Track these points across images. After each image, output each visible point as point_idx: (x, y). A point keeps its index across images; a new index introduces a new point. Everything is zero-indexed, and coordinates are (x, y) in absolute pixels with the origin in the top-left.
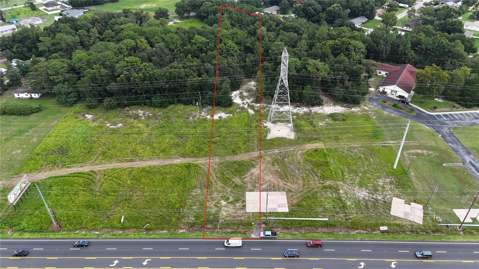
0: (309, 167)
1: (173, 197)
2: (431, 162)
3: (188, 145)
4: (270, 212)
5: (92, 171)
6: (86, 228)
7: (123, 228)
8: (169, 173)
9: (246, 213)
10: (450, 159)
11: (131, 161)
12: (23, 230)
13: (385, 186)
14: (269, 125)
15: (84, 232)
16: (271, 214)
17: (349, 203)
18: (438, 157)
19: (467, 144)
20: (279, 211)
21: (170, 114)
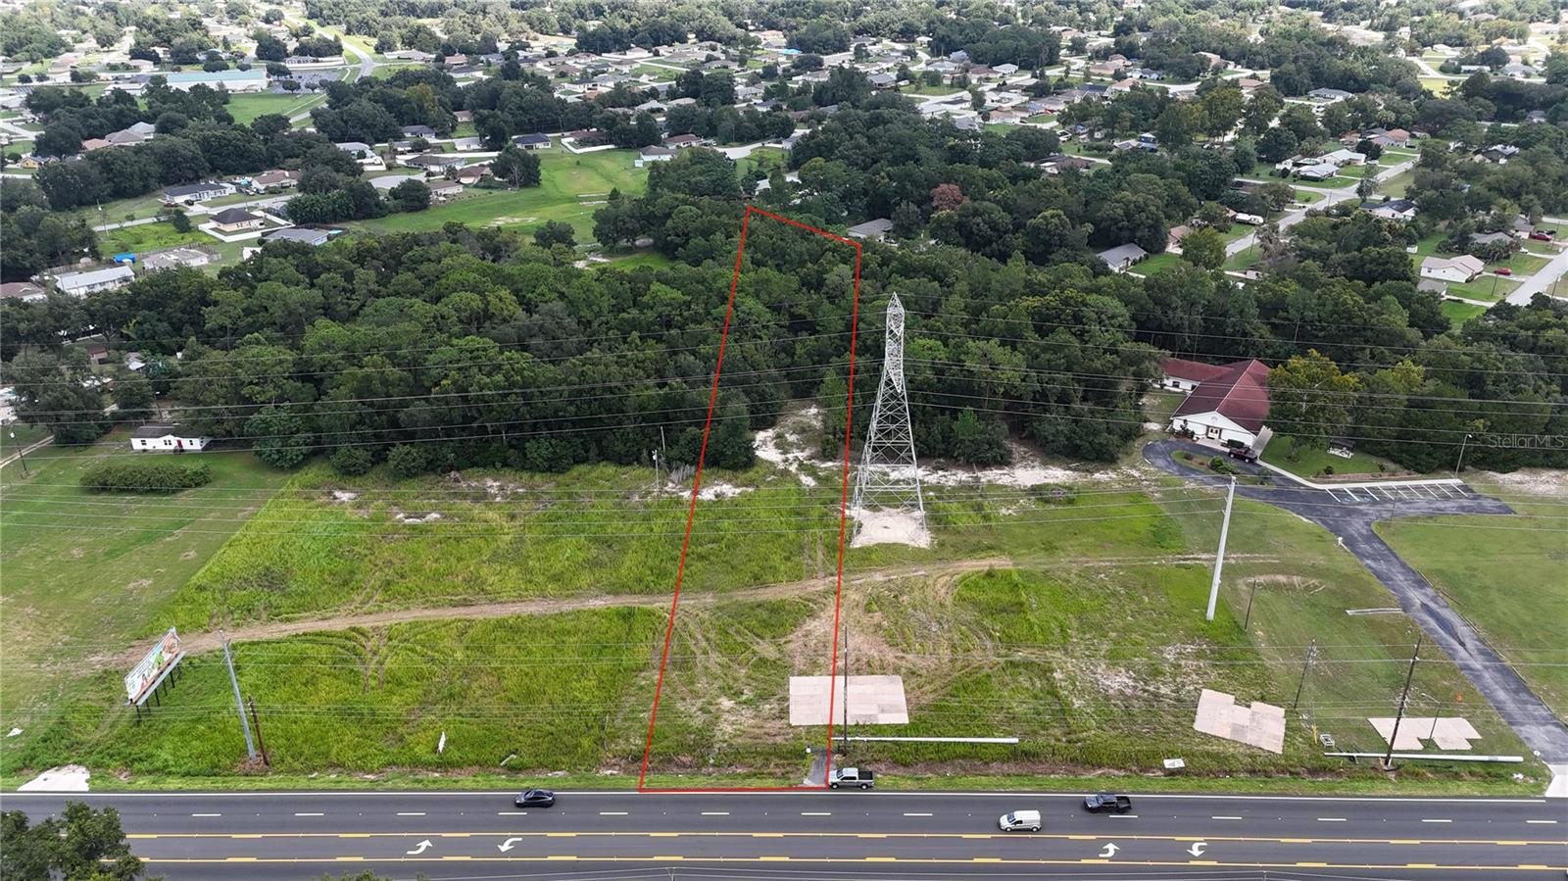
0: (970, 615)
1: (585, 689)
2: (1314, 605)
3: (628, 563)
4: (857, 725)
5: (353, 629)
6: (338, 766)
7: (445, 765)
8: (573, 630)
9: (790, 726)
10: (1366, 598)
11: (466, 603)
13: (1183, 662)
14: (859, 513)
15: (333, 777)
16: (860, 728)
17: (1077, 703)
18: (1334, 593)
19: (1418, 561)
20: (881, 723)
21: (576, 488)
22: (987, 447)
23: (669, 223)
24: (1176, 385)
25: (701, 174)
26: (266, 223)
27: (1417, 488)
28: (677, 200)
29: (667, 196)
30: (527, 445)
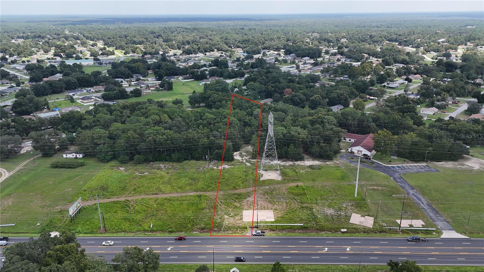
0: (292, 196)
1: (189, 214)
2: (384, 194)
3: (199, 184)
4: (261, 221)
5: (126, 200)
6: (125, 231)
7: (152, 231)
8: (185, 200)
9: (243, 222)
10: (398, 192)
11: (156, 194)
13: (348, 207)
14: (262, 172)
15: (123, 233)
17: (319, 216)
18: (389, 191)
19: (412, 183)
20: (267, 221)
21: (185, 166)
22: (297, 155)
23: (210, 99)
24: (350, 140)
25: (218, 86)
26: (95, 100)
27: (414, 166)
28: (212, 93)
29: (209, 92)
30: (172, 155)
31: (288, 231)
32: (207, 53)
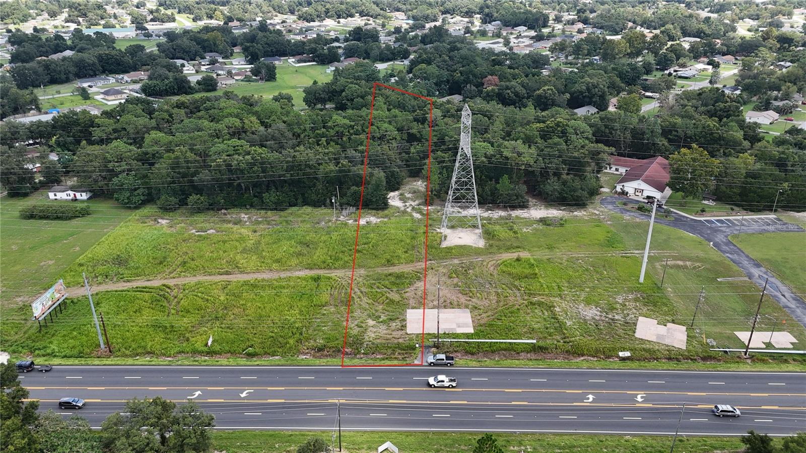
0: (507, 279)
1: (293, 316)
2: (698, 276)
3: (318, 254)
4: (445, 333)
5: (164, 285)
6: (151, 353)
7: (211, 353)
8: (286, 286)
9: (407, 334)
10: (728, 273)
11: (227, 273)
12: (53, 355)
13: (627, 304)
14: (445, 231)
15: (148, 359)
16: (446, 335)
17: (569, 323)
18: (710, 270)
19: (754, 255)
20: (458, 332)
21: (291, 218)
22: (515, 198)
23: (344, 94)
24: (617, 170)
25: (360, 72)
26: (130, 96)
27: (752, 219)
28: (348, 82)
29: (342, 80)
30: (264, 195)
31: (505, 356)
32: (342, 20)
